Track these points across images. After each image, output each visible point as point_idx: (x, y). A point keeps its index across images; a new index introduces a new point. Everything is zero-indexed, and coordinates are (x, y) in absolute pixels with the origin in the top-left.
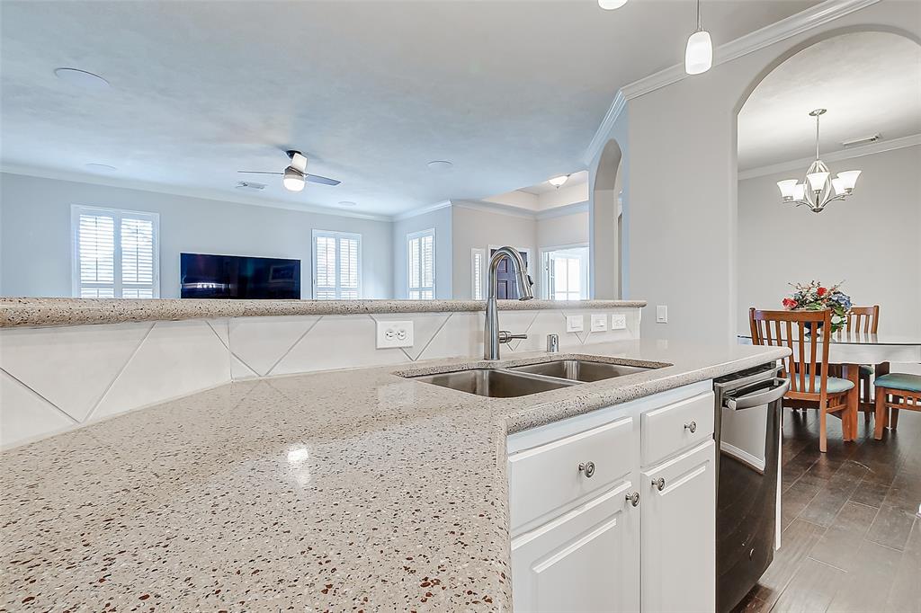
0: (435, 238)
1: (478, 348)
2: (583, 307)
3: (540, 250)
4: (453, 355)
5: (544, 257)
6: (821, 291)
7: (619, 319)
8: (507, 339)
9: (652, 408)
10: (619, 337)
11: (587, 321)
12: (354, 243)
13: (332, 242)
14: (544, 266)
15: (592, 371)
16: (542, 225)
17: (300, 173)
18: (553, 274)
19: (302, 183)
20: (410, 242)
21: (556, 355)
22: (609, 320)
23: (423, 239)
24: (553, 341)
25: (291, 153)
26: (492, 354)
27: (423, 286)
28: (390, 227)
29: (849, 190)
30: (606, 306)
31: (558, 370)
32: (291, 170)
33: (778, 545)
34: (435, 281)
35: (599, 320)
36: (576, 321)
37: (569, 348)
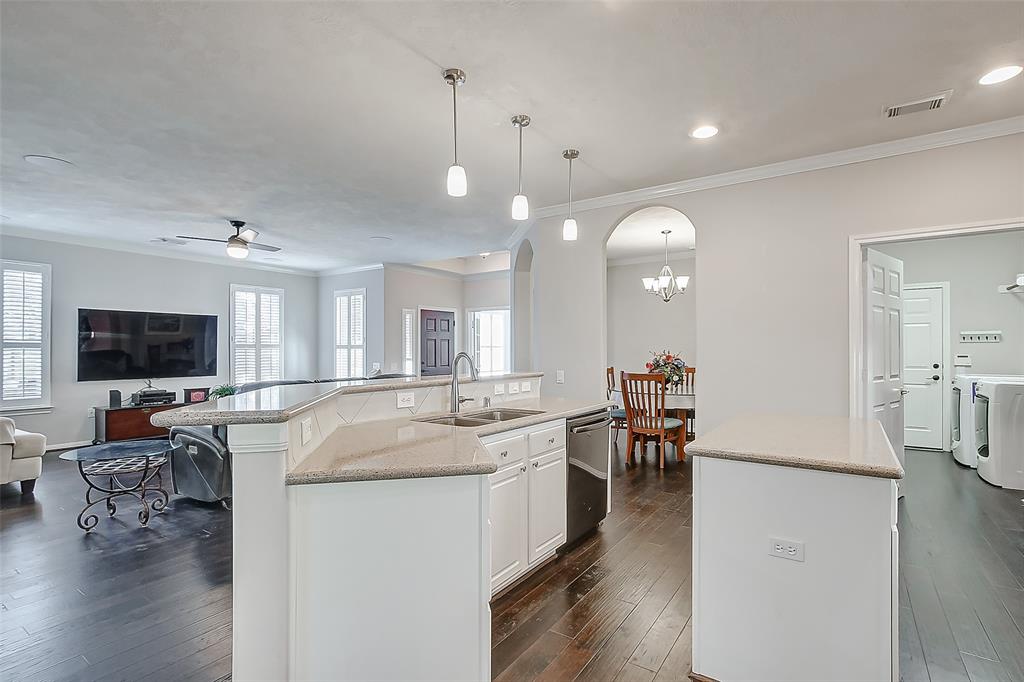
0: (366, 298)
1: (446, 407)
2: (507, 379)
3: (467, 310)
4: (434, 411)
5: (470, 316)
6: (669, 357)
7: (526, 385)
8: (463, 401)
9: (534, 431)
10: (526, 396)
11: (507, 387)
12: (276, 298)
13: (251, 297)
14: (470, 323)
15: (507, 415)
16: (469, 288)
17: (244, 243)
18: (478, 332)
19: (247, 251)
20: (338, 299)
21: (488, 409)
22: (520, 386)
23: (352, 297)
24: (487, 401)
25: (238, 224)
26: (455, 409)
27: (352, 344)
28: (315, 281)
29: (683, 289)
30: (518, 378)
31: (491, 417)
32: (234, 239)
33: (609, 511)
34: (366, 339)
35: (514, 386)
36: (500, 388)
37: (496, 404)
